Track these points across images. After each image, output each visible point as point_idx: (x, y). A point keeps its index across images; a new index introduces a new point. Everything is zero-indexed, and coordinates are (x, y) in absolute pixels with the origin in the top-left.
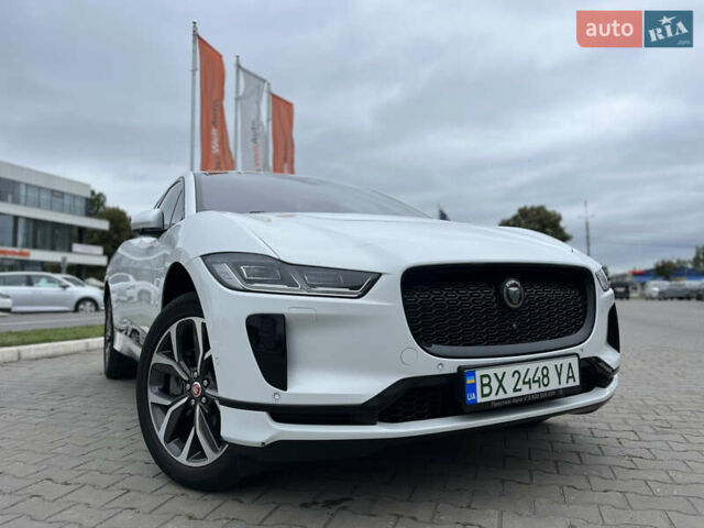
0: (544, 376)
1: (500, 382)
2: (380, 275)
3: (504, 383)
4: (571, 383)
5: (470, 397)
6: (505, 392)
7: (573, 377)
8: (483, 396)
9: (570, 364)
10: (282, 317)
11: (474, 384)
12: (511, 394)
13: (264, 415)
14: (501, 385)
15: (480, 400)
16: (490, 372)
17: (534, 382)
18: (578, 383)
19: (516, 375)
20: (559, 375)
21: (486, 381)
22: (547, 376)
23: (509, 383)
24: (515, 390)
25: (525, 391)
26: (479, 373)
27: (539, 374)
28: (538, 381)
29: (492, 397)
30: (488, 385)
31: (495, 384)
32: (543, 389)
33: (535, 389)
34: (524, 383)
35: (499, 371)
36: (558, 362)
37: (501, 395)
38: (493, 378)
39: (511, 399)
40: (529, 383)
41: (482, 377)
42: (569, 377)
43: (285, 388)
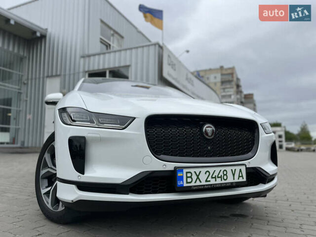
0: (224, 175)
1: (198, 176)
2: (135, 118)
3: (199, 177)
4: (241, 180)
5: (180, 183)
6: (201, 182)
7: (242, 176)
8: (187, 183)
9: (240, 170)
10: (84, 138)
11: (182, 177)
12: (204, 183)
13: (74, 187)
14: (198, 178)
15: (185, 185)
16: (192, 170)
17: (218, 177)
18: (245, 180)
19: (208, 173)
20: (234, 175)
21: (189, 175)
22: (226, 175)
23: (203, 177)
24: (206, 181)
25: (213, 182)
26: (185, 171)
27: (221, 174)
28: (221, 177)
29: (193, 184)
30: (191, 177)
31: (194, 177)
32: (223, 181)
33: (219, 181)
34: (212, 178)
35: (198, 171)
36: (233, 168)
37: (198, 183)
38: (193, 174)
39: (204, 185)
40: (215, 178)
41: (187, 173)
42: (239, 176)
43: (83, 173)
